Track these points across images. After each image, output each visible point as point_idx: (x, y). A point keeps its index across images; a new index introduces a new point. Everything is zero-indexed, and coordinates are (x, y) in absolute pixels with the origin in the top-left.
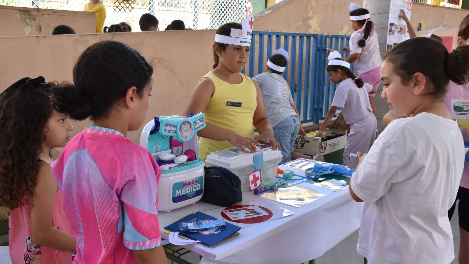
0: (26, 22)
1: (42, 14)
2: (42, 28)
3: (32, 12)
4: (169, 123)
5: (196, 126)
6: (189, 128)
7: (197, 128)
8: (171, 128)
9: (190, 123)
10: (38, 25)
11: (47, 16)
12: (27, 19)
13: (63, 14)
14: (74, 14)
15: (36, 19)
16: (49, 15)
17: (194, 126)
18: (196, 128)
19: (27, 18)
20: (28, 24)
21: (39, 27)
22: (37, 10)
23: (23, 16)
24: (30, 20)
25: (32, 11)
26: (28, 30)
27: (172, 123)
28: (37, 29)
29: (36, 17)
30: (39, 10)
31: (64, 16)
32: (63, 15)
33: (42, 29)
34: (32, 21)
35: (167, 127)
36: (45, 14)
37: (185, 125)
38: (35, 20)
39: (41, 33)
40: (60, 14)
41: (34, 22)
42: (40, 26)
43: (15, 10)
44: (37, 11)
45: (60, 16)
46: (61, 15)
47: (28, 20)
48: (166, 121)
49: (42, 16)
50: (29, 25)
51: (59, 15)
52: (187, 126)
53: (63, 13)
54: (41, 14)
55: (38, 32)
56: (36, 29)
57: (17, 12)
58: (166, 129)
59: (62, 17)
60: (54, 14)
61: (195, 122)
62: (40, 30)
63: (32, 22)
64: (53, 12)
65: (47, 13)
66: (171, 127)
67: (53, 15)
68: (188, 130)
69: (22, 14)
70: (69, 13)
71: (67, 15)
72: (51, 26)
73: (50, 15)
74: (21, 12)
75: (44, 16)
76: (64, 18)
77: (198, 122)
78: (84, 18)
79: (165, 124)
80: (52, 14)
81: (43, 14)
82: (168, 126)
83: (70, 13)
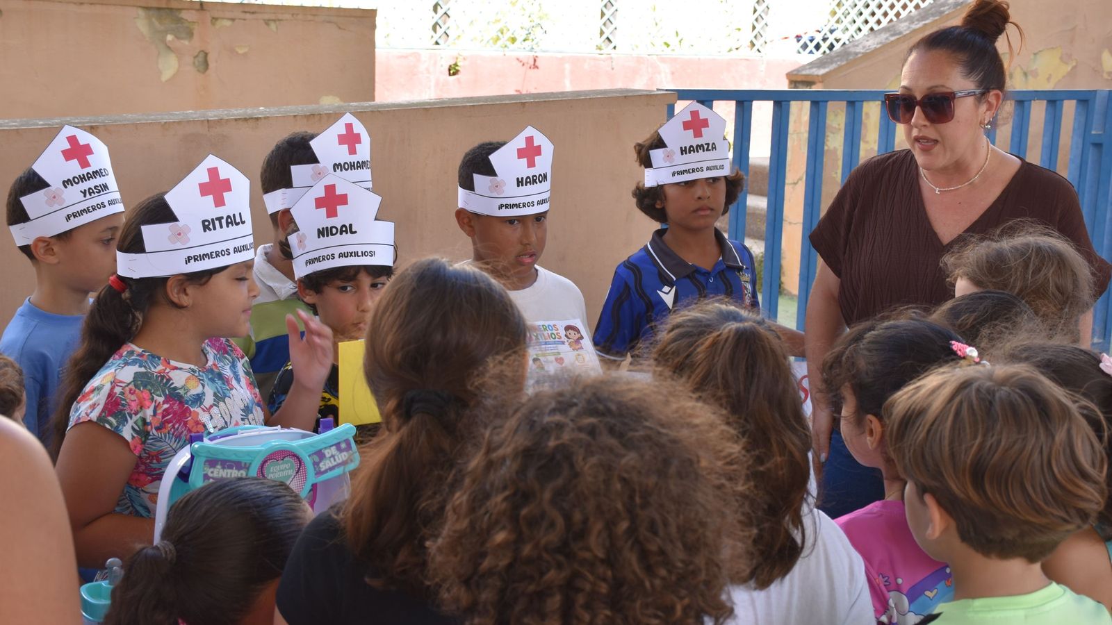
0: (164, 41)
1: (213, 18)
2: (211, 59)
3: (184, 12)
4: (221, 457)
5: (321, 465)
6: (292, 472)
7: (326, 471)
8: (229, 471)
9: (298, 458)
10: (198, 51)
11: (228, 23)
12: (167, 34)
13: (274, 18)
14: (310, 17)
15: (195, 32)
16: (233, 20)
17: (316, 464)
18: (322, 470)
19: (166, 32)
20: (169, 48)
21: (202, 55)
22: (198, 7)
23: (157, 24)
24: (177, 38)
25: (184, 9)
26: (169, 66)
27: (234, 458)
28: (197, 63)
29: (196, 27)
30: (205, 7)
31: (278, 23)
32: (274, 21)
33: (209, 63)
34: (182, 39)
35: (212, 470)
36: (223, 18)
37: (281, 462)
38: (190, 34)
39: (208, 72)
40: (266, 17)
41: (186, 43)
42: (206, 54)
43: (135, 8)
44: (198, 10)
45: (267, 22)
46: (269, 20)
47: (170, 37)
48: (209, 452)
49: (213, 24)
50: (172, 51)
51: (264, 20)
52: (286, 466)
53: (274, 13)
54: (208, 16)
55: (199, 71)
56: (194, 63)
57: (141, 12)
58: (210, 475)
59: (273, 26)
60: (248, 16)
61: (320, 454)
62: (206, 64)
63: (182, 41)
64: (246, 10)
65: (228, 15)
66: (230, 467)
67: (244, 20)
68: (289, 476)
69: (154, 20)
70: (293, 15)
71: (287, 20)
72: (237, 52)
73: (237, 21)
74: (151, 12)
75: (219, 23)
76: (277, 28)
77: (328, 453)
78: (340, 28)
79: (206, 461)
80: (243, 16)
81: (215, 19)
82: (219, 467)
83: (297, 14)
